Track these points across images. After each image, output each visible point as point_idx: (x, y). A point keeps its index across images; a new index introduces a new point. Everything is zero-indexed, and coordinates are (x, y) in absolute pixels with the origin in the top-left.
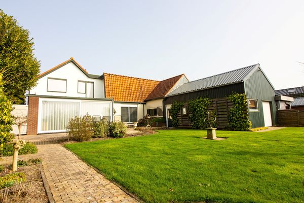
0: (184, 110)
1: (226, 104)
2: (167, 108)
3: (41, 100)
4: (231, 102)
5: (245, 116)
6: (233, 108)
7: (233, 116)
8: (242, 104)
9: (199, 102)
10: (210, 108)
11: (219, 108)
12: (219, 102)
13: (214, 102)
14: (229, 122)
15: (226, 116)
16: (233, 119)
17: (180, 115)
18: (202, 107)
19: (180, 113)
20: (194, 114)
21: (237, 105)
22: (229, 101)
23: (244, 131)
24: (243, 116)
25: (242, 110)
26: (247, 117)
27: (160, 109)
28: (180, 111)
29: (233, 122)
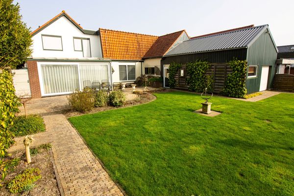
0: (182, 72)
1: (224, 70)
2: (164, 68)
3: (39, 64)
4: (231, 68)
5: (242, 84)
6: (231, 74)
7: (230, 82)
8: (241, 71)
9: (198, 65)
10: (208, 72)
11: (217, 72)
12: (218, 67)
13: (213, 67)
14: (225, 88)
15: (223, 81)
16: (229, 85)
17: (177, 77)
18: (200, 71)
19: (177, 74)
20: (191, 77)
21: (236, 72)
22: (228, 67)
23: (238, 98)
24: (240, 83)
25: (240, 77)
26: (244, 85)
27: (158, 69)
28: (178, 72)
29: (229, 88)
